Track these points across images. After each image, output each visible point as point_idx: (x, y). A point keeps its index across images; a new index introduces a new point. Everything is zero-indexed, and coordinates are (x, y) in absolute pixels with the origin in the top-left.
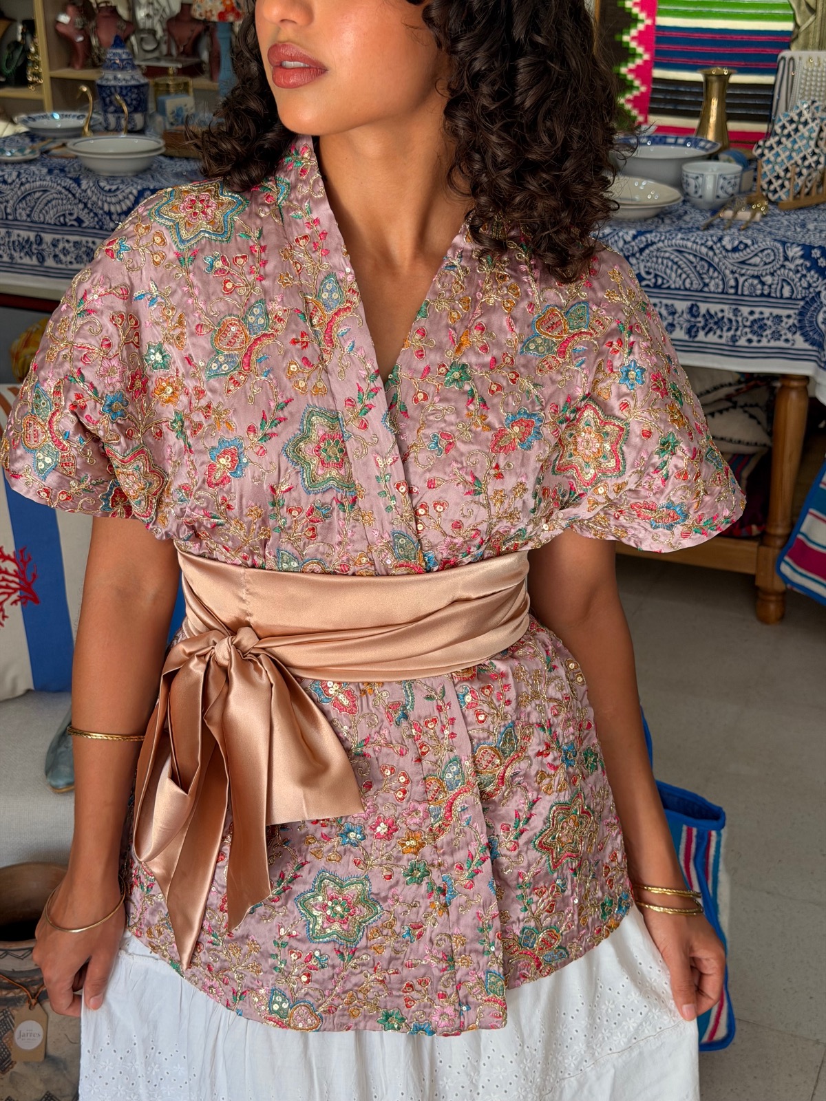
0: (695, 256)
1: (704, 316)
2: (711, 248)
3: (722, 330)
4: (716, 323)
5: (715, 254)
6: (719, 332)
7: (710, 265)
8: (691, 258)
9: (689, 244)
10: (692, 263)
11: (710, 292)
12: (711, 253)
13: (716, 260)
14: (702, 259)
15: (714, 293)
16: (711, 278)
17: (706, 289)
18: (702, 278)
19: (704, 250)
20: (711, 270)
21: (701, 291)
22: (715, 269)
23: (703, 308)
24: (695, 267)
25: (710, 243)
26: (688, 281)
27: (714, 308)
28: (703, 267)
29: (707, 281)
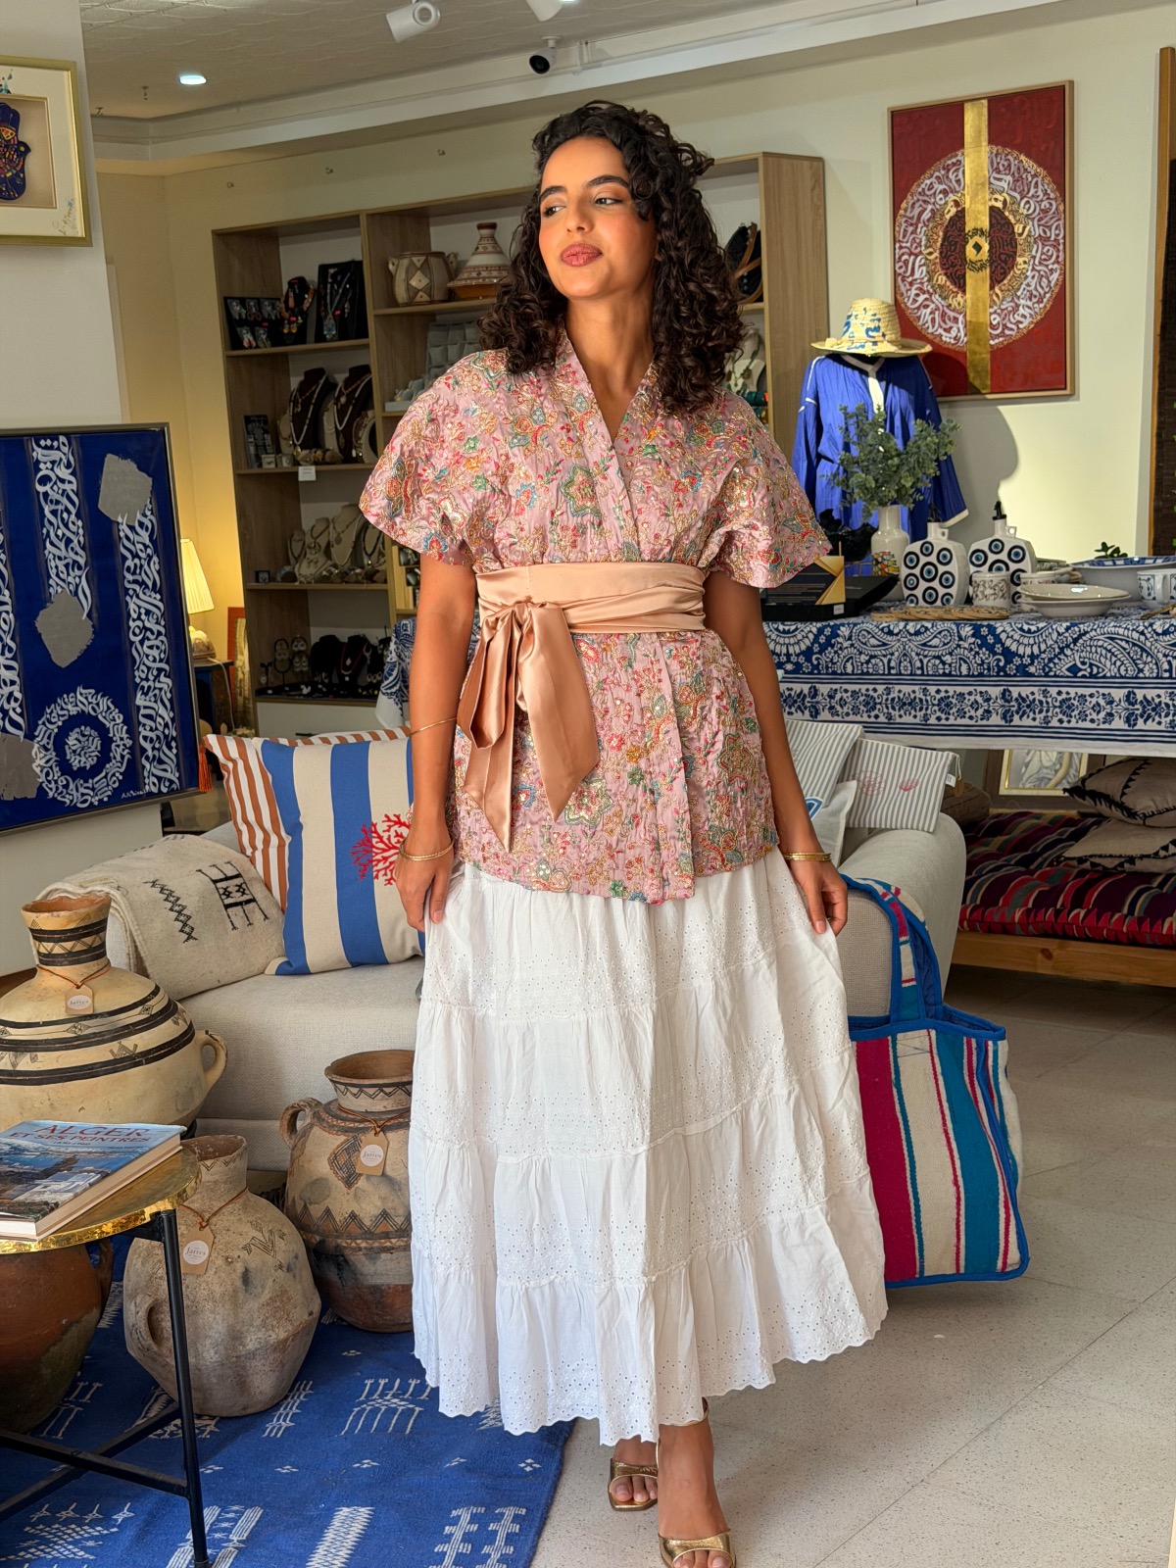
0: (1127, 642)
1: (1141, 702)
2: (1142, 633)
3: (1160, 716)
4: (1154, 709)
5: (1146, 638)
6: (1157, 719)
7: (1143, 650)
8: (1123, 644)
9: (1121, 631)
10: (1125, 649)
11: (1145, 678)
12: (1142, 638)
13: (1148, 644)
14: (1134, 645)
15: (1149, 678)
16: (1145, 663)
17: (1141, 675)
18: (1136, 664)
19: (1136, 635)
20: (1145, 655)
21: (1137, 677)
22: (1148, 654)
23: (1140, 694)
24: (1129, 653)
25: (1141, 628)
26: (1123, 668)
27: (1151, 694)
28: (1136, 653)
29: (1141, 666)
